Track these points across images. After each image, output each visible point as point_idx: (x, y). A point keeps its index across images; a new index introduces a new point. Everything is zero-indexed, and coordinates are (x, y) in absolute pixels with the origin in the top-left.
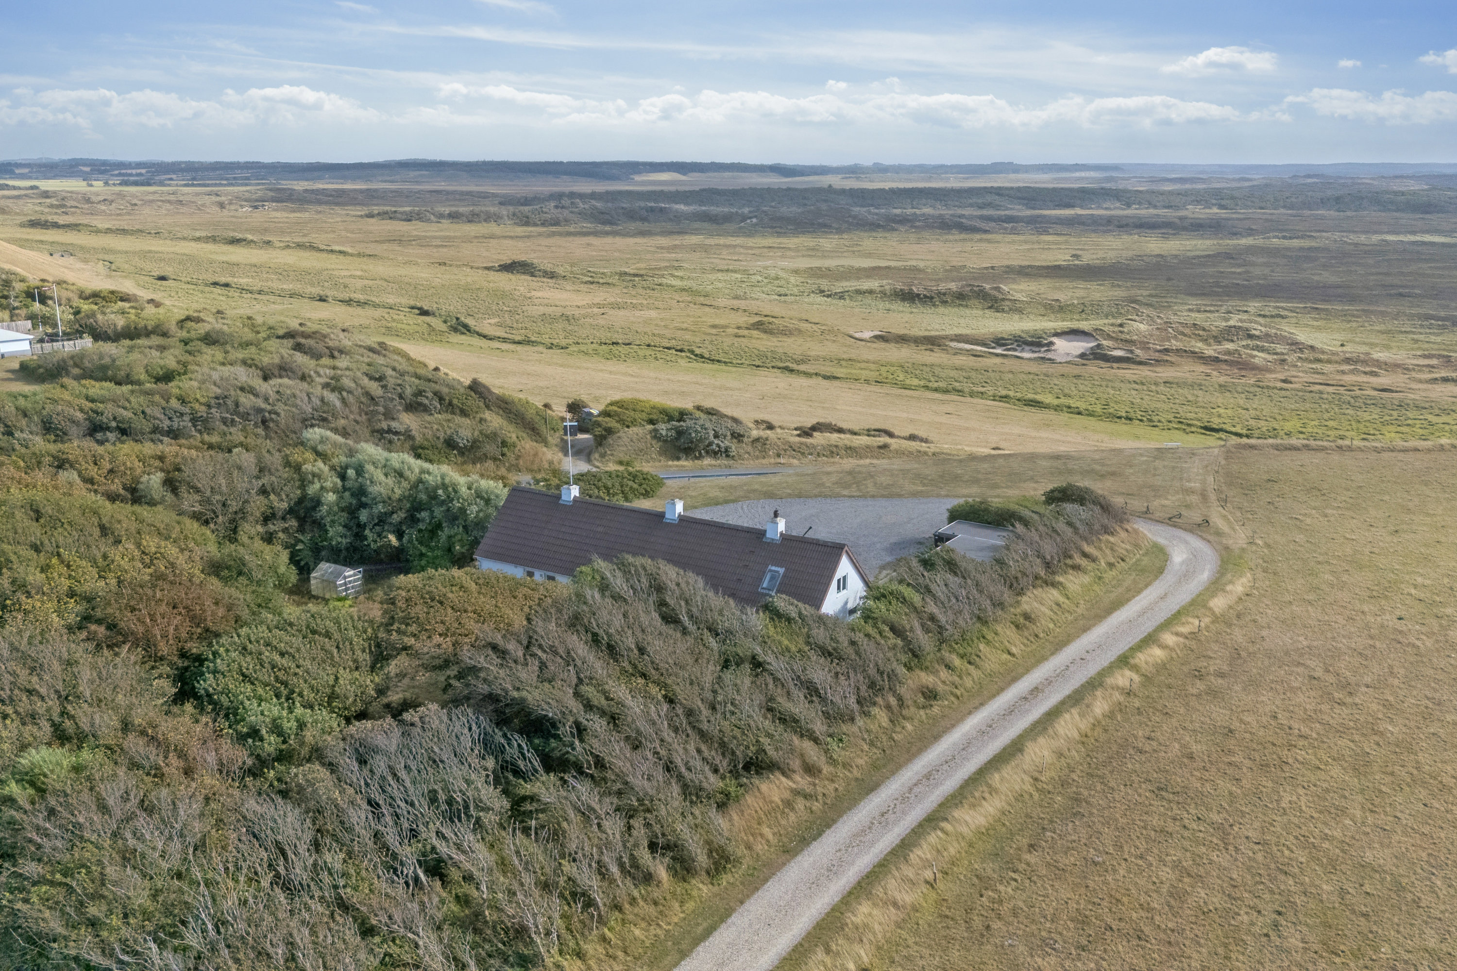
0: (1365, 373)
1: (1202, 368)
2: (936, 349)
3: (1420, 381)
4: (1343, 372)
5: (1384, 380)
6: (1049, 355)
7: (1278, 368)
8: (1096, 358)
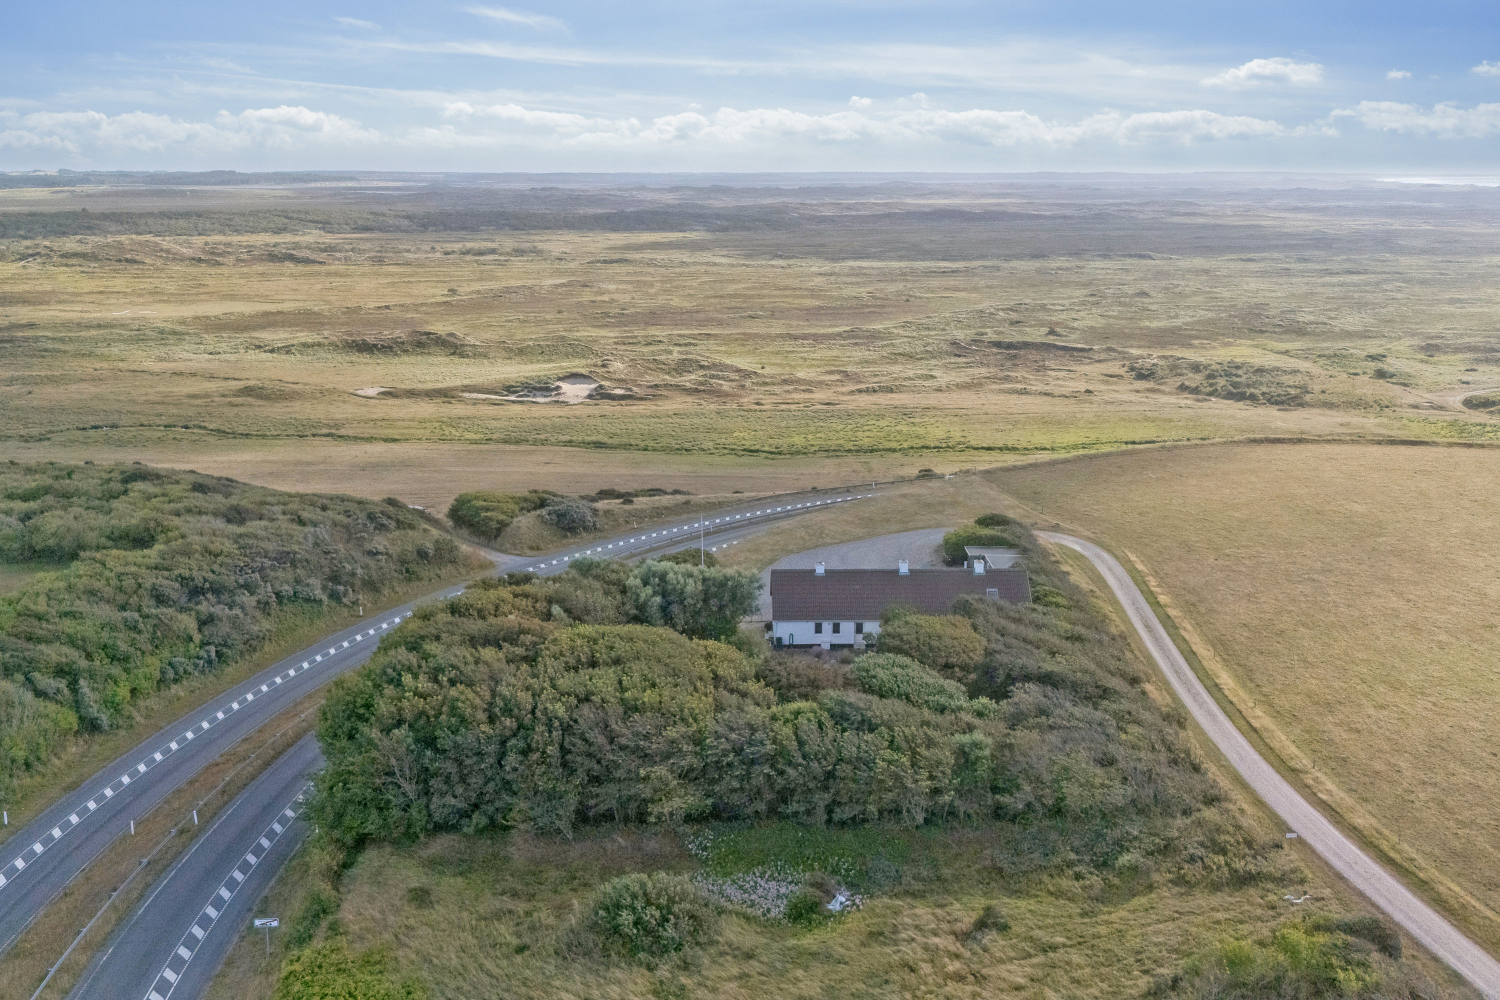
0: (804, 391)
1: (689, 399)
2: (453, 400)
3: (843, 394)
4: (788, 391)
5: (820, 395)
6: (561, 399)
7: (743, 392)
8: (602, 398)
